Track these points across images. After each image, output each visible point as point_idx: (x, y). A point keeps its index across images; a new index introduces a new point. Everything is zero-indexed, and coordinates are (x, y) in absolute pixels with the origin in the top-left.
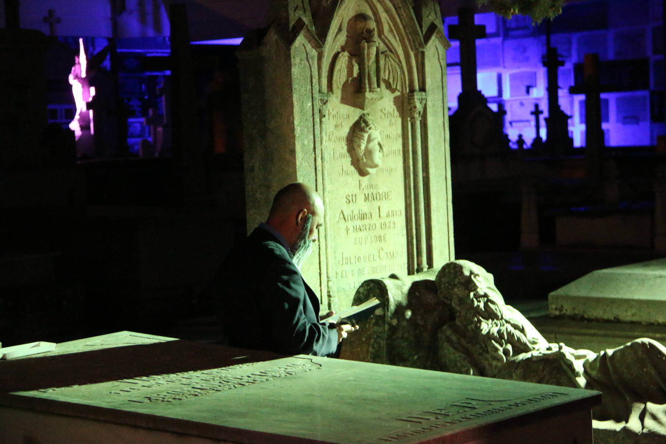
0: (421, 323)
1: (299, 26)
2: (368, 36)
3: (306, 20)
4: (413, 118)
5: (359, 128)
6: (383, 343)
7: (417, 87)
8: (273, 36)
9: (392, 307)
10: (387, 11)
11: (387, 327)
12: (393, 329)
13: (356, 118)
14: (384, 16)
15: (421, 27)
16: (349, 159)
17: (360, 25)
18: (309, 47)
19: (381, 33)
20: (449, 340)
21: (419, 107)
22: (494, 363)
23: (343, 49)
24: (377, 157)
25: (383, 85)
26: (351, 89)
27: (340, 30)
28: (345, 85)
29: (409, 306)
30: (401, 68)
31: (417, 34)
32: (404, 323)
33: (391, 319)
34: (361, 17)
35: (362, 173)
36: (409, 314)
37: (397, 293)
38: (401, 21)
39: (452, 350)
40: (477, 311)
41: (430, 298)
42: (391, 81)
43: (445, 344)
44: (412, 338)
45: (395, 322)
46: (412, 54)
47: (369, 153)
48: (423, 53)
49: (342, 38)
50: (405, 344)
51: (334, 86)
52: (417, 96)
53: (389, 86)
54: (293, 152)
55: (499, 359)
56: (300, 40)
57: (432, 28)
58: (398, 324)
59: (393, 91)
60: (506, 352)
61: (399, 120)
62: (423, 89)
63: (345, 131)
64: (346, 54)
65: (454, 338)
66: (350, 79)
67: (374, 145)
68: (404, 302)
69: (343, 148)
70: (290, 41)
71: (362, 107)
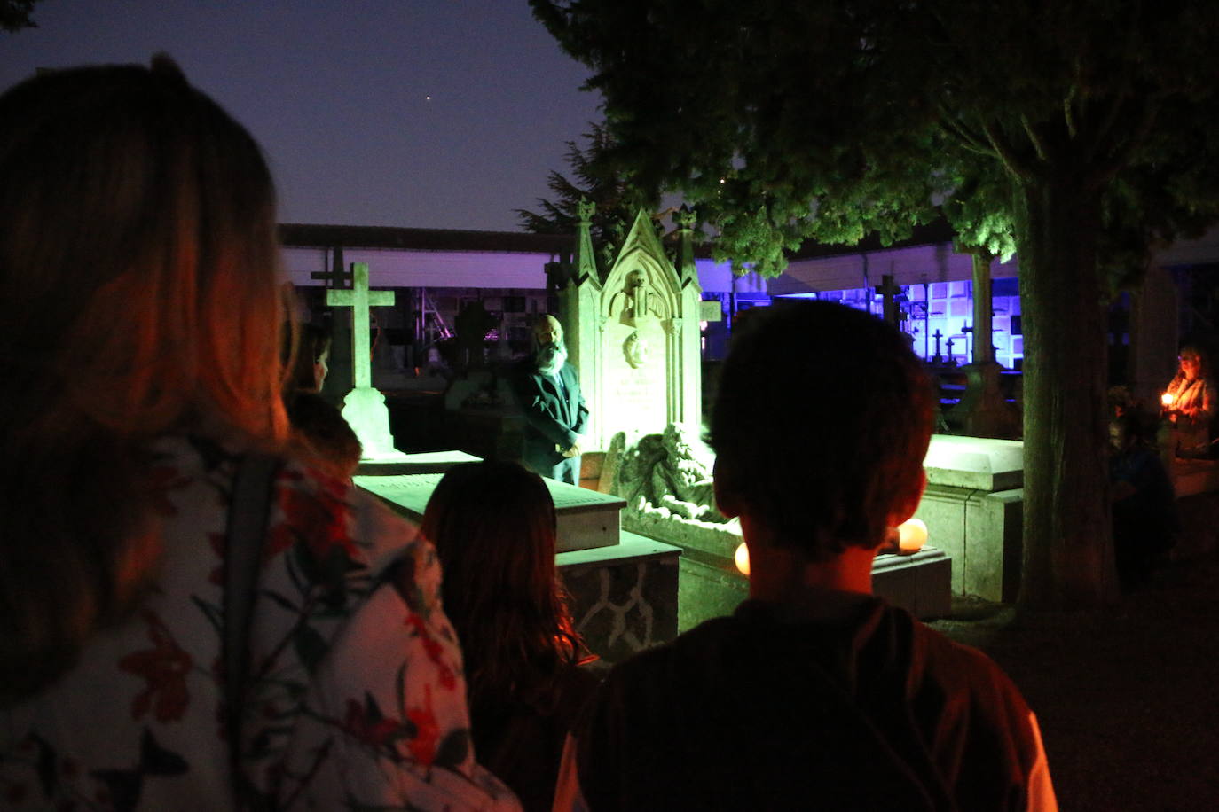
0: (644, 459)
1: (586, 276)
2: (638, 284)
3: (593, 273)
4: (673, 334)
5: (630, 339)
6: (619, 469)
7: (676, 315)
8: (571, 283)
9: (627, 448)
10: (656, 269)
11: (622, 460)
12: (626, 463)
13: (631, 333)
14: (653, 272)
15: (681, 278)
16: (624, 358)
17: (634, 277)
18: (593, 289)
19: (651, 282)
20: (658, 471)
21: (677, 328)
22: (682, 486)
23: (622, 291)
24: (643, 357)
25: (649, 312)
26: (628, 315)
27: (620, 279)
28: (623, 314)
29: (639, 448)
30: (666, 303)
31: (675, 283)
32: (633, 459)
33: (626, 455)
34: (636, 272)
35: (633, 367)
36: (637, 453)
37: (632, 441)
38: (666, 275)
39: (658, 477)
40: (679, 455)
41: (655, 445)
42: (658, 311)
43: (657, 473)
44: (636, 468)
45: (627, 458)
46: (674, 296)
47: (636, 355)
48: (681, 295)
49: (622, 284)
50: (631, 472)
51: (613, 313)
52: (676, 321)
53: (656, 314)
54: (578, 351)
55: (684, 484)
56: (586, 285)
57: (689, 280)
58: (630, 459)
59: (660, 317)
60: (690, 481)
61: (664, 336)
62: (681, 317)
63: (623, 340)
64: (624, 294)
65: (662, 470)
66: (627, 309)
67: (641, 351)
68: (636, 445)
69: (621, 350)
70: (579, 282)
71: (634, 326)
